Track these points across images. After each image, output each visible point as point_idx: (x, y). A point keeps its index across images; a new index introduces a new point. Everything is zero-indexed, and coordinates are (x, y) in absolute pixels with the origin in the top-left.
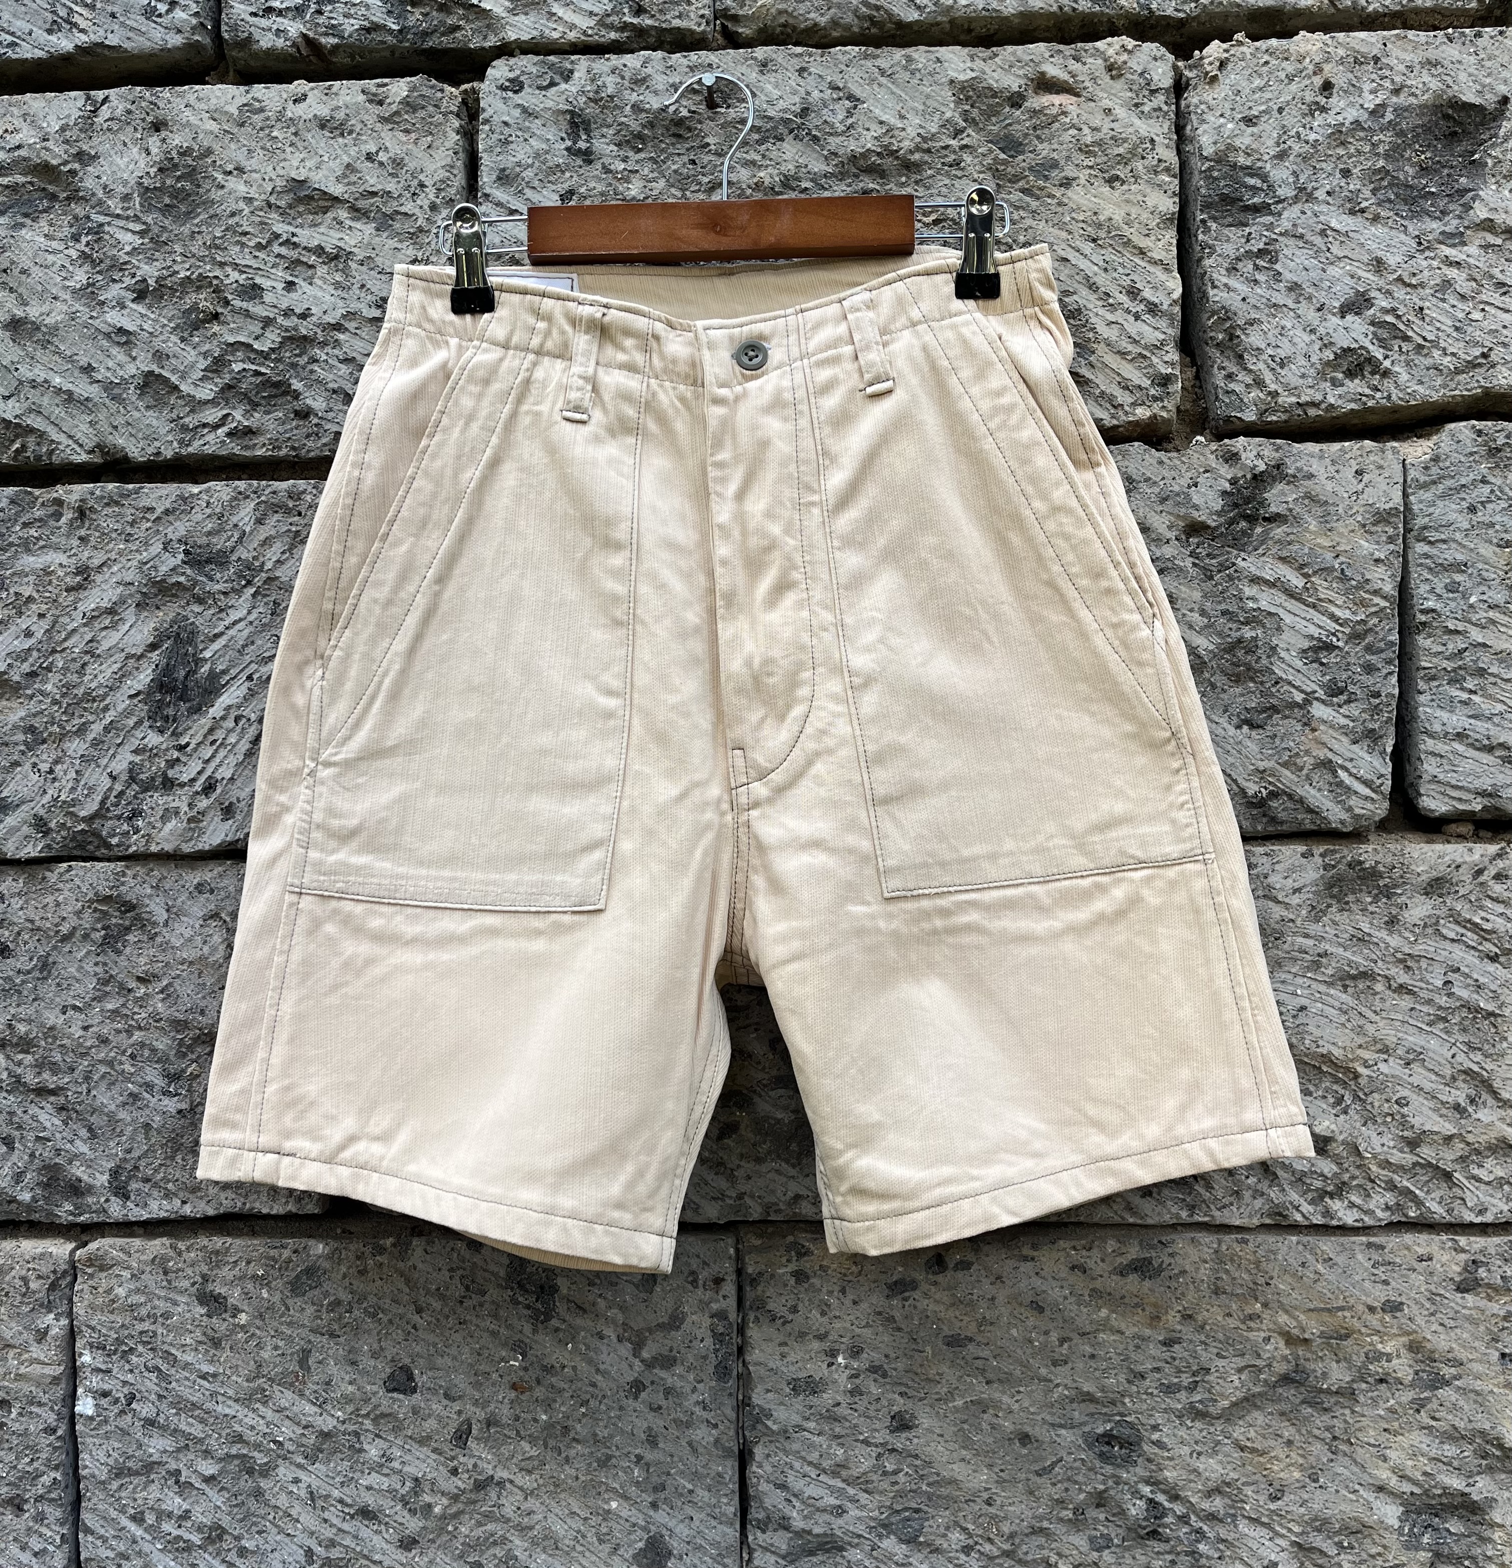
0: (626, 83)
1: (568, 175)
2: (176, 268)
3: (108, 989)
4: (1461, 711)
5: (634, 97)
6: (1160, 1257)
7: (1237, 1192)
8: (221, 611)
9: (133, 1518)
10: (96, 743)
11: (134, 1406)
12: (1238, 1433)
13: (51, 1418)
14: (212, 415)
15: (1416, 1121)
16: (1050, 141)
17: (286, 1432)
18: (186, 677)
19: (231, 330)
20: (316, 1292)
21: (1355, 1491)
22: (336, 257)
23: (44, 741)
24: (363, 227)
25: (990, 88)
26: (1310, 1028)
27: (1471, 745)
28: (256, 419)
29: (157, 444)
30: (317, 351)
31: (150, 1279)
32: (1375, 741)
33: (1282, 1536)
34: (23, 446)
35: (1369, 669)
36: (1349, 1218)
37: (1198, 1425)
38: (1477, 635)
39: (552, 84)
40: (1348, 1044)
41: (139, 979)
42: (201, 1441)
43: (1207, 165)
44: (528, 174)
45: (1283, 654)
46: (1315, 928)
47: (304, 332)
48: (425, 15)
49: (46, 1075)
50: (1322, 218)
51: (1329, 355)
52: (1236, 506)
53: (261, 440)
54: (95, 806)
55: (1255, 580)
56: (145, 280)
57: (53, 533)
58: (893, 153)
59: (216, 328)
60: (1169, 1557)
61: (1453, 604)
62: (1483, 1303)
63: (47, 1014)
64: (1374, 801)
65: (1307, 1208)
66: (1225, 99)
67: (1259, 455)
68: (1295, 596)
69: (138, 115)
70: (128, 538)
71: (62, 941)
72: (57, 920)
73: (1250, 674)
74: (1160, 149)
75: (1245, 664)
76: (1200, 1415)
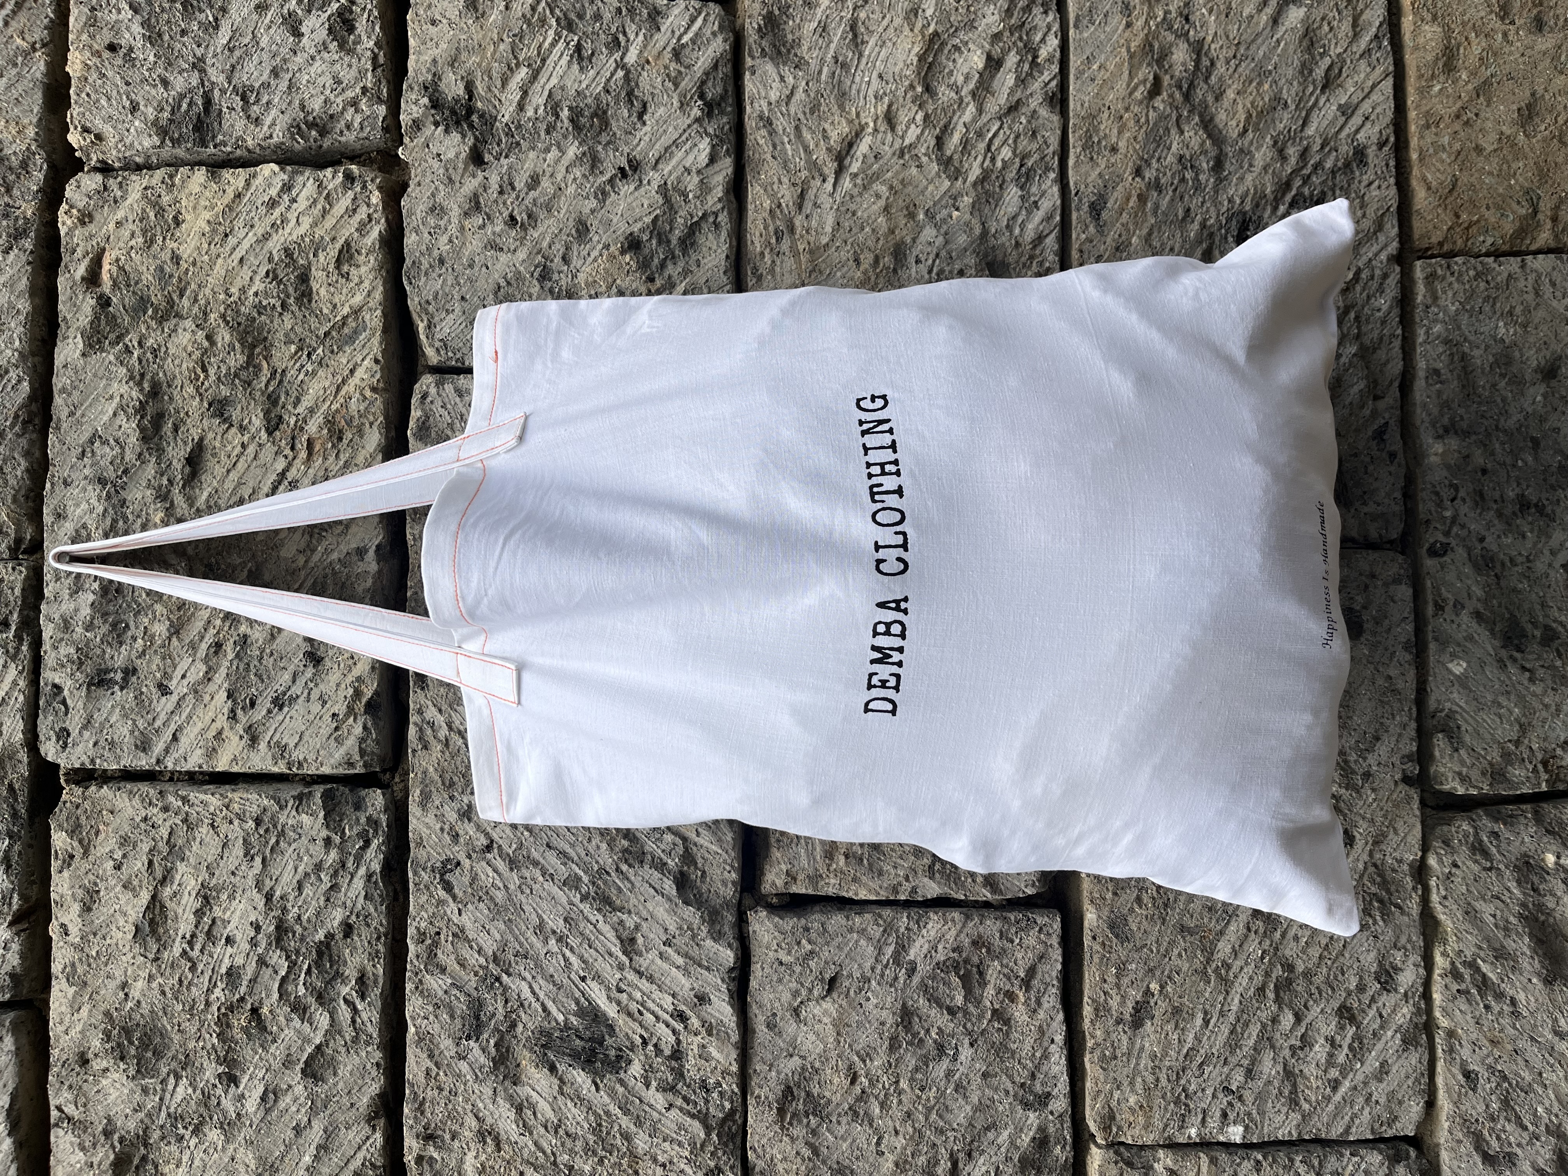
0: (67, 637)
1: (144, 689)
2: (209, 1046)
3: (862, 1113)
5: (80, 630)
6: (1089, 194)
7: (1034, 133)
8: (522, 1005)
9: (1335, 1089)
10: (639, 1123)
11: (1234, 1088)
12: (1233, 133)
13: (1247, 1165)
14: (344, 1013)
16: (141, 273)
17: (1254, 948)
18: (581, 1038)
19: (268, 996)
20: (1130, 919)
21: (1278, 42)
22: (206, 898)
23: (636, 1172)
24: (180, 872)
25: (92, 322)
26: (897, 70)
28: (351, 973)
29: (369, 1066)
30: (291, 916)
31: (1123, 1072)
32: (658, 13)
33: (1317, 100)
35: (598, 17)
36: (1053, 42)
37: (1227, 165)
39: (64, 702)
40: (909, 40)
41: (853, 1082)
42: (1264, 1026)
43: (168, 142)
44: (141, 723)
45: (584, 86)
46: (814, 64)
47: (272, 928)
50: (219, 50)
51: (334, 46)
52: (458, 123)
53: (369, 968)
54: (696, 1124)
55: (521, 107)
56: (219, 1076)
57: (447, 1165)
58: (143, 406)
59: (265, 1010)
64: (708, 14)
65: (1046, 77)
66: (115, 128)
67: (416, 103)
68: (535, 76)
69: (73, 1080)
70: (454, 1093)
71: (818, 1156)
72: (799, 1160)
73: (601, 115)
74: (154, 182)
75: (592, 118)
76: (1218, 165)
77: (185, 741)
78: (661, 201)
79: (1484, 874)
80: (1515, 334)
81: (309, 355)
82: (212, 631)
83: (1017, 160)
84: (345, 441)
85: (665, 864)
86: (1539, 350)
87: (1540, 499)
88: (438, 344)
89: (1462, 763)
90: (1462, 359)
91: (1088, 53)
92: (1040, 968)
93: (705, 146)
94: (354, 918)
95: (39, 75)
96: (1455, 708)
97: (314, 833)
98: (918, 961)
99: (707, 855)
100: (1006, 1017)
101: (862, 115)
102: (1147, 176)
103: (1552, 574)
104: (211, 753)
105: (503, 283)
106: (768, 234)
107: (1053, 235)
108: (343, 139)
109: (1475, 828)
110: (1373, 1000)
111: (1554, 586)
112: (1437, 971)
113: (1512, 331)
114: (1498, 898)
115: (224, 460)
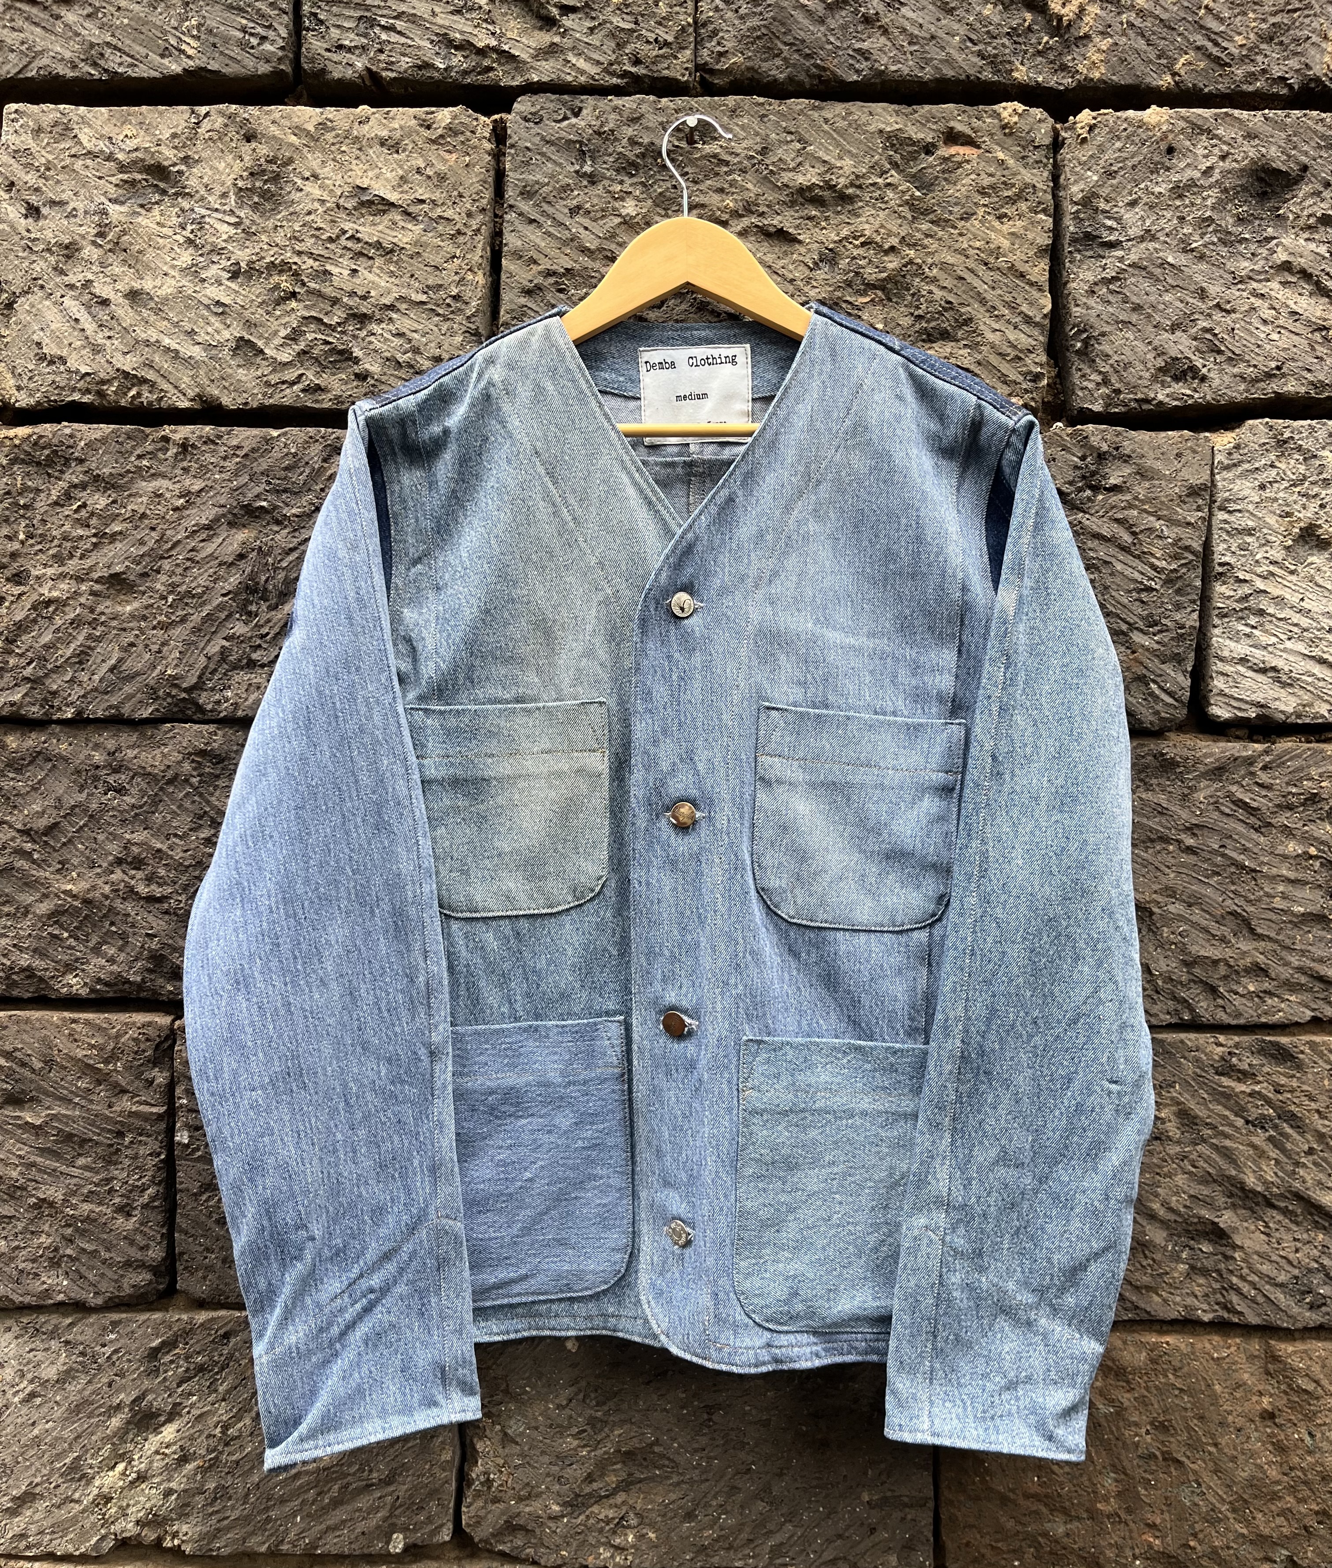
0: (624, 120)
1: (576, 193)
2: (263, 254)
3: (203, 821)
4: (1245, 641)
5: (629, 131)
10: (197, 630)
13: (156, 1147)
14: (290, 374)
15: (1194, 949)
16: (955, 184)
18: (267, 581)
19: (306, 307)
22: (392, 251)
23: (154, 628)
24: (414, 228)
25: (911, 139)
27: (1250, 668)
28: (325, 379)
29: (245, 396)
30: (374, 327)
32: (1179, 662)
34: (139, 394)
35: (1178, 607)
38: (1260, 584)
39: (565, 118)
43: (1075, 208)
44: (545, 190)
47: (365, 310)
48: (465, 57)
49: (154, 887)
50: (1162, 254)
51: (1161, 362)
52: (1084, 477)
53: (330, 396)
54: (194, 680)
55: (1097, 536)
56: (238, 263)
57: (161, 464)
58: (832, 188)
59: (294, 304)
61: (1243, 560)
62: (1233, 1084)
63: (154, 840)
64: (1175, 708)
66: (1092, 156)
67: (1104, 439)
68: (1124, 549)
69: (233, 128)
70: (222, 470)
71: (167, 784)
72: (163, 767)
74: (1040, 194)
77: (530, 229)
87: (715, 1423)
94: (373, 382)
95: (1148, 80)
97: (445, 347)
104: (517, 255)
115: (781, 263)
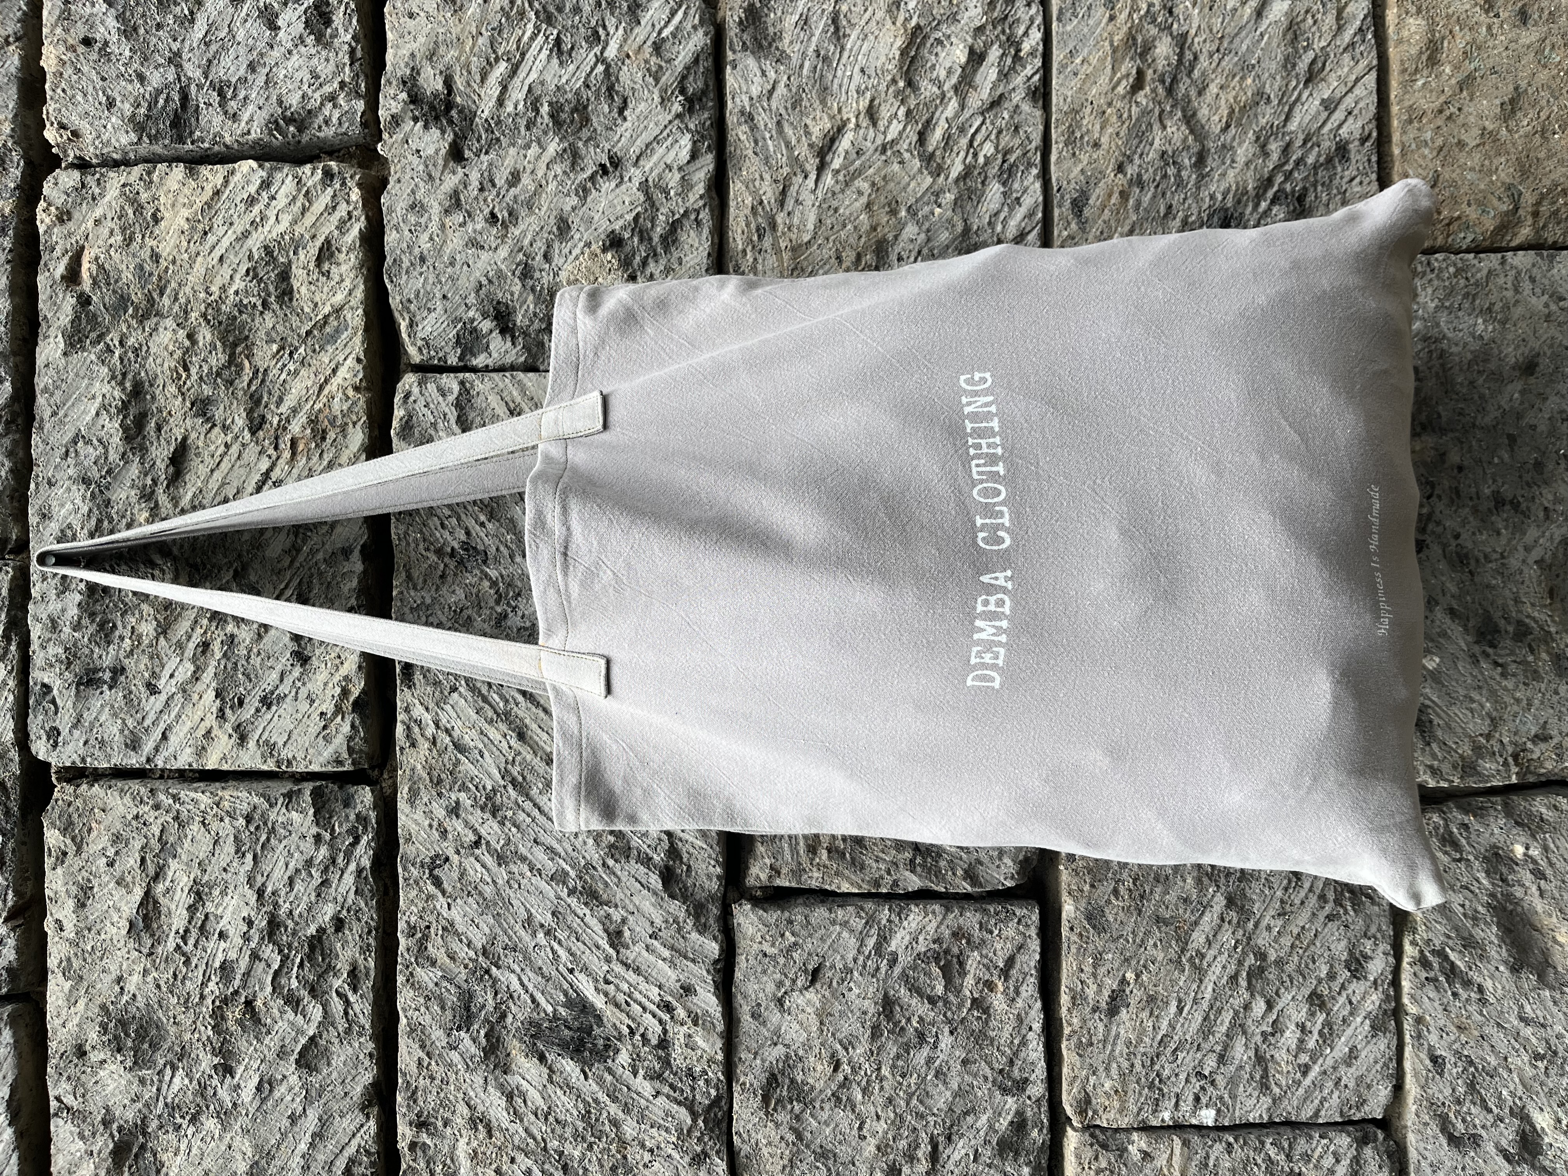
0: (54, 636)
1: (133, 689)
2: (204, 1038)
3: (844, 1098)
5: (67, 630)
6: (1071, 191)
7: (1016, 128)
8: (511, 997)
9: (1305, 1074)
10: (626, 1109)
11: (1207, 1073)
12: (1216, 129)
13: (1219, 1147)
14: (337, 1005)
16: (121, 272)
17: (1227, 937)
18: (570, 1029)
19: (261, 989)
20: (1107, 911)
21: (1262, 35)
22: (198, 894)
23: (625, 1157)
24: (172, 869)
25: (73, 322)
26: (879, 64)
28: (343, 966)
30: (282, 912)
31: (1098, 1058)
32: (638, 6)
33: (1300, 95)
35: (577, 10)
36: (1036, 35)
37: (1209, 161)
39: (53, 702)
40: (891, 34)
41: (836, 1070)
42: (1236, 1013)
43: (145, 139)
44: (130, 723)
45: (564, 80)
46: (795, 58)
47: (264, 923)
49: (920, 1154)
50: (195, 45)
51: (310, 40)
52: (437, 118)
53: (361, 961)
54: (683, 1111)
55: (501, 102)
56: (215, 1067)
57: (440, 1151)
58: (125, 405)
59: (259, 1003)
60: (1319, 188)
63: (866, 1154)
64: (688, 8)
65: (1029, 71)
66: (91, 124)
67: (394, 98)
68: (514, 71)
69: (71, 1071)
70: (445, 1082)
71: (802, 1140)
72: (783, 1144)
73: (581, 109)
74: (131, 179)
75: (572, 113)
76: (1201, 160)
77: (173, 739)
78: (642, 199)
79: (1453, 865)
80: (1494, 330)
81: (291, 354)
82: (199, 631)
83: (1000, 156)
84: (329, 441)
85: (651, 859)
86: (1517, 347)
87: (1515, 497)
88: (420, 343)
89: (1434, 756)
90: (1441, 356)
91: (1071, 46)
92: (1020, 958)
93: (686, 142)
94: (344, 912)
95: (13, 70)
96: (1427, 702)
97: (304, 830)
98: (900, 952)
99: (692, 850)
100: (985, 1005)
101: (844, 110)
102: (1129, 172)
103: (1526, 570)
104: (201, 751)
105: (485, 282)
106: (750, 232)
107: (1035, 232)
108: (322, 135)
109: (1445, 820)
110: (1343, 987)
111: (1527, 582)
112: (1406, 960)
113: (1490, 328)
114: (1467, 888)
115: (208, 459)
